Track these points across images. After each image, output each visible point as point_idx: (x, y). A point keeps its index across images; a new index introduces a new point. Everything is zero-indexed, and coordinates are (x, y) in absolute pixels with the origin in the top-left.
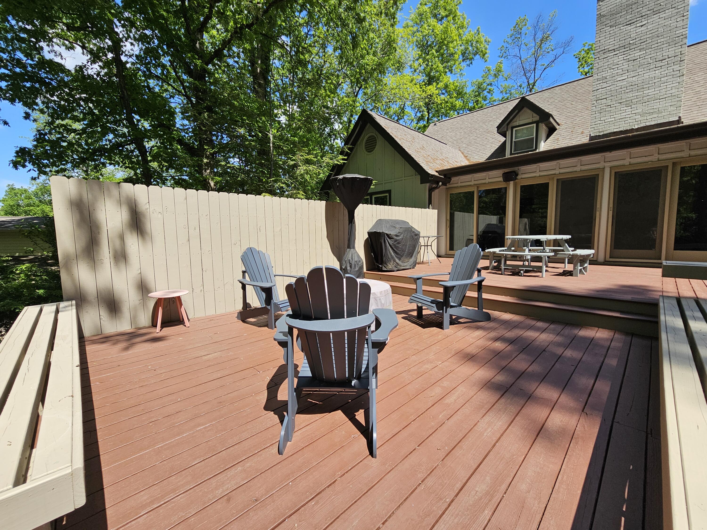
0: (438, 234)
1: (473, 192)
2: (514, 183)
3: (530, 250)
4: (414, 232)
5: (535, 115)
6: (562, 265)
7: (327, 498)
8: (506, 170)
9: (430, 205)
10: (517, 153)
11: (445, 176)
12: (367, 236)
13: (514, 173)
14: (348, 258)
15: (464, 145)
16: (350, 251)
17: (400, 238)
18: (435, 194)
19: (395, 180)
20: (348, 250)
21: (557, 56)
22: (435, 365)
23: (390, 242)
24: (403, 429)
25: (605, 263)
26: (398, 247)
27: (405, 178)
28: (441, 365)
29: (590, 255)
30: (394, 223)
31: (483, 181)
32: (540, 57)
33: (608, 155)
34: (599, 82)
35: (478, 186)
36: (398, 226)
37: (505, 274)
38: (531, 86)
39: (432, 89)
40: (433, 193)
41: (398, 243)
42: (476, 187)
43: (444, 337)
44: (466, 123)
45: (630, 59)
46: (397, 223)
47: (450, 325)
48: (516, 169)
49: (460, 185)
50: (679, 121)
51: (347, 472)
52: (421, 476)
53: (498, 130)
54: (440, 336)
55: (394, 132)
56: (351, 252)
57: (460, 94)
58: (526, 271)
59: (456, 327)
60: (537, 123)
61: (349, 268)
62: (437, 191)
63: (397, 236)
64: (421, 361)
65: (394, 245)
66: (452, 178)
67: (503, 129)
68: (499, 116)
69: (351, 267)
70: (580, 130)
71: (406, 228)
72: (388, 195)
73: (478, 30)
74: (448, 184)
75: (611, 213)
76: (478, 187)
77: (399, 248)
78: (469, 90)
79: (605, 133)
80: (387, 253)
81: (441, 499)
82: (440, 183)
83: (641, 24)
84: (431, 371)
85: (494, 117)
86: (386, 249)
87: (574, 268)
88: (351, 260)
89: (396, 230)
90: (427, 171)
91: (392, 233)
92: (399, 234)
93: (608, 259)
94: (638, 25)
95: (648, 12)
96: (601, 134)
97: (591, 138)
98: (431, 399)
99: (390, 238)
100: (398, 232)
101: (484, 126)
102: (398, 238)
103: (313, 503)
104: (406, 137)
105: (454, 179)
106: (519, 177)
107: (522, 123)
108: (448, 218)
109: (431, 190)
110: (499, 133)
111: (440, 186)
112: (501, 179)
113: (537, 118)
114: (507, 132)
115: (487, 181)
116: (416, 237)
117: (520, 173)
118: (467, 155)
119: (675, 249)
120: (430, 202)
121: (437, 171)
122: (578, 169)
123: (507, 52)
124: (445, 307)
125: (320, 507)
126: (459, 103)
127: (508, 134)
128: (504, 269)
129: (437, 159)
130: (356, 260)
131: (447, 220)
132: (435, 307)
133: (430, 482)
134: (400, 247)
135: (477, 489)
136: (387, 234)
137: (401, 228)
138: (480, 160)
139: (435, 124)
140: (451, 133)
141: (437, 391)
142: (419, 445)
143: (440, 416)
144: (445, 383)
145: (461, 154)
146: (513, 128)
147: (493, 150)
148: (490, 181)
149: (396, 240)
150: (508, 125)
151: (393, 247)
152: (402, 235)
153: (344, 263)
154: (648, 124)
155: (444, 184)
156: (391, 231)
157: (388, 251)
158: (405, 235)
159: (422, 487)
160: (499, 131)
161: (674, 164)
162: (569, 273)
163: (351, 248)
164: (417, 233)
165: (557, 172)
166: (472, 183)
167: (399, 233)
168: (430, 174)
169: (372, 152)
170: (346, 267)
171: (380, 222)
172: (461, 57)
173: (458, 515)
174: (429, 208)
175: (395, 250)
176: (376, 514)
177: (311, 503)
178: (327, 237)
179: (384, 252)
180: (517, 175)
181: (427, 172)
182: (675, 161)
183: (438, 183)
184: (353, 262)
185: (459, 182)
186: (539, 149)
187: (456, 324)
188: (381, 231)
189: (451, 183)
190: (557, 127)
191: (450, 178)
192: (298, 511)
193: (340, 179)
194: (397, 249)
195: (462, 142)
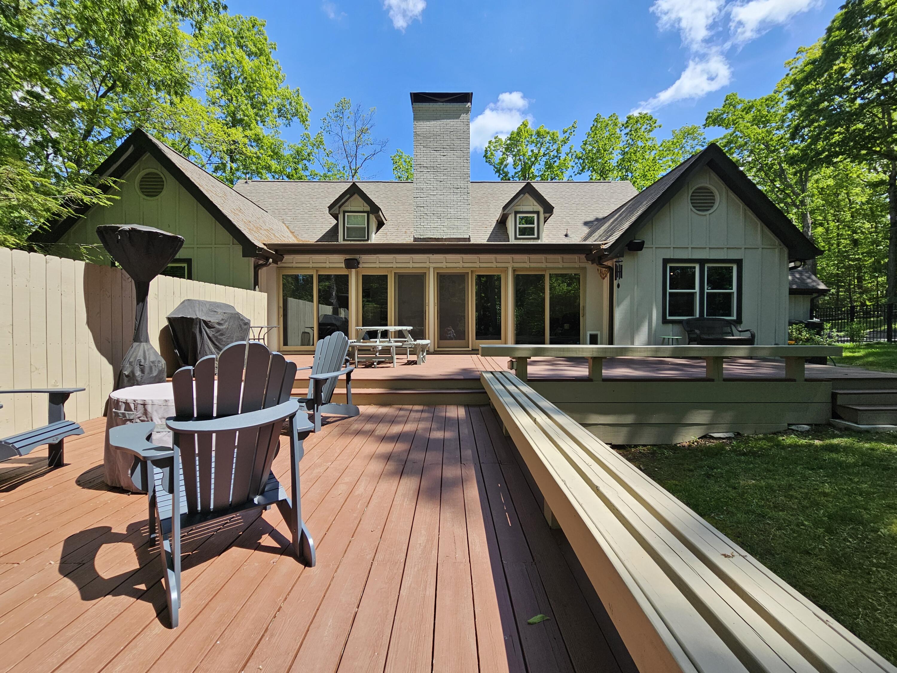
0: (268, 324)
1: (312, 276)
2: (356, 271)
3: (380, 342)
4: (242, 320)
5: (365, 204)
6: (405, 356)
7: (282, 625)
8: (348, 257)
9: (257, 286)
10: (351, 240)
11: (276, 251)
12: (166, 323)
13: (356, 261)
14: (136, 357)
15: (289, 218)
16: (139, 346)
17: (224, 327)
18: (263, 272)
19: (198, 246)
20: (136, 344)
21: (376, 152)
22: (325, 468)
23: (208, 332)
24: (327, 531)
25: (435, 353)
26: (221, 339)
27: (216, 246)
28: (332, 466)
29: (428, 344)
30: (214, 307)
31: (324, 265)
32: (361, 146)
33: (432, 256)
34: (418, 191)
35: (317, 269)
36: (219, 310)
37: (358, 368)
38: (353, 171)
39: (237, 133)
40: (260, 271)
41: (222, 335)
42: (315, 271)
43: (320, 440)
44: (289, 193)
45: (438, 180)
46: (218, 307)
47: (322, 426)
48: (357, 257)
49: (295, 265)
50: (469, 239)
51: (288, 594)
52: (370, 557)
53: (329, 211)
54: (315, 440)
55: (196, 179)
56: (142, 348)
57: (276, 155)
58: (379, 363)
59: (327, 427)
60: (368, 213)
61: (138, 373)
62: (265, 269)
63: (219, 324)
64: (307, 467)
65: (216, 337)
66: (284, 256)
67: (335, 210)
68: (327, 194)
69: (143, 371)
70: (404, 230)
71: (232, 314)
72: (186, 265)
73: (298, 91)
74: (279, 263)
75: (436, 307)
76: (317, 271)
77: (222, 341)
78: (286, 153)
79: (425, 237)
80: (204, 348)
81: (396, 563)
82: (271, 260)
83: (443, 154)
84: (324, 474)
85: (322, 194)
86: (202, 343)
87: (418, 357)
88: (143, 361)
89: (217, 316)
90: (253, 241)
91: (213, 319)
92: (222, 322)
93: (437, 349)
94: (441, 154)
95: (447, 147)
96: (422, 237)
97: (415, 239)
98: (340, 496)
99: (209, 327)
100: (220, 319)
101: (312, 202)
102: (221, 327)
103: (267, 639)
104: (214, 189)
105: (287, 258)
106: (360, 266)
107: (353, 209)
108: (281, 305)
109: (257, 267)
110: (331, 214)
111: (270, 264)
112: (343, 265)
113: (368, 208)
114: (339, 215)
115: (327, 265)
116: (245, 327)
117: (361, 262)
118: (293, 231)
119: (476, 339)
120: (256, 283)
121: (264, 244)
122: (411, 265)
123: (329, 127)
124: (316, 405)
125: (278, 636)
126: (274, 164)
127: (341, 217)
128: (358, 362)
129: (261, 229)
130: (152, 360)
131: (279, 307)
132: (305, 406)
133: (379, 557)
134: (224, 339)
135: (419, 542)
136: (205, 322)
137: (224, 313)
138: (310, 240)
139: (246, 182)
140: (270, 200)
141: (342, 488)
142: (353, 536)
143: (358, 506)
144: (346, 479)
145: (286, 228)
146: (345, 212)
147: (324, 232)
148: (332, 265)
149: (218, 331)
150: (340, 207)
151: (214, 339)
152: (227, 323)
153: (128, 365)
154: (452, 237)
155: (275, 262)
156: (210, 317)
157: (206, 347)
158: (231, 324)
159: (375, 563)
160: (331, 212)
161: (472, 271)
162: (414, 363)
163: (141, 342)
164: (246, 321)
165: (394, 265)
166: (311, 265)
167: (223, 320)
168: (257, 246)
169: (157, 197)
170: (133, 372)
171: (188, 303)
172: (276, 111)
173: (415, 565)
174: (254, 290)
175: (217, 344)
176: (346, 605)
177: (265, 639)
178: (88, 323)
179: (199, 346)
180: (358, 263)
181: (253, 244)
182: (472, 269)
183: (267, 260)
184: (147, 363)
185: (294, 262)
186: (371, 241)
187: (326, 424)
188: (194, 317)
189: (283, 261)
190: (385, 222)
191: (282, 256)
192: (253, 656)
193: (124, 231)
194: (219, 343)
195: (286, 214)
